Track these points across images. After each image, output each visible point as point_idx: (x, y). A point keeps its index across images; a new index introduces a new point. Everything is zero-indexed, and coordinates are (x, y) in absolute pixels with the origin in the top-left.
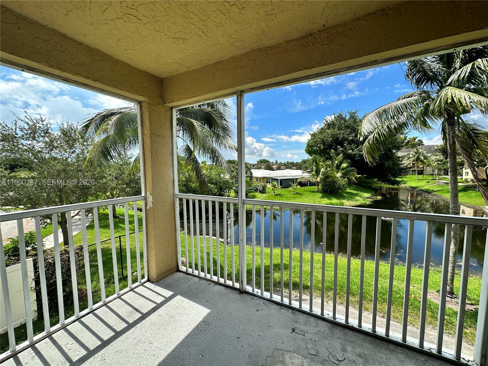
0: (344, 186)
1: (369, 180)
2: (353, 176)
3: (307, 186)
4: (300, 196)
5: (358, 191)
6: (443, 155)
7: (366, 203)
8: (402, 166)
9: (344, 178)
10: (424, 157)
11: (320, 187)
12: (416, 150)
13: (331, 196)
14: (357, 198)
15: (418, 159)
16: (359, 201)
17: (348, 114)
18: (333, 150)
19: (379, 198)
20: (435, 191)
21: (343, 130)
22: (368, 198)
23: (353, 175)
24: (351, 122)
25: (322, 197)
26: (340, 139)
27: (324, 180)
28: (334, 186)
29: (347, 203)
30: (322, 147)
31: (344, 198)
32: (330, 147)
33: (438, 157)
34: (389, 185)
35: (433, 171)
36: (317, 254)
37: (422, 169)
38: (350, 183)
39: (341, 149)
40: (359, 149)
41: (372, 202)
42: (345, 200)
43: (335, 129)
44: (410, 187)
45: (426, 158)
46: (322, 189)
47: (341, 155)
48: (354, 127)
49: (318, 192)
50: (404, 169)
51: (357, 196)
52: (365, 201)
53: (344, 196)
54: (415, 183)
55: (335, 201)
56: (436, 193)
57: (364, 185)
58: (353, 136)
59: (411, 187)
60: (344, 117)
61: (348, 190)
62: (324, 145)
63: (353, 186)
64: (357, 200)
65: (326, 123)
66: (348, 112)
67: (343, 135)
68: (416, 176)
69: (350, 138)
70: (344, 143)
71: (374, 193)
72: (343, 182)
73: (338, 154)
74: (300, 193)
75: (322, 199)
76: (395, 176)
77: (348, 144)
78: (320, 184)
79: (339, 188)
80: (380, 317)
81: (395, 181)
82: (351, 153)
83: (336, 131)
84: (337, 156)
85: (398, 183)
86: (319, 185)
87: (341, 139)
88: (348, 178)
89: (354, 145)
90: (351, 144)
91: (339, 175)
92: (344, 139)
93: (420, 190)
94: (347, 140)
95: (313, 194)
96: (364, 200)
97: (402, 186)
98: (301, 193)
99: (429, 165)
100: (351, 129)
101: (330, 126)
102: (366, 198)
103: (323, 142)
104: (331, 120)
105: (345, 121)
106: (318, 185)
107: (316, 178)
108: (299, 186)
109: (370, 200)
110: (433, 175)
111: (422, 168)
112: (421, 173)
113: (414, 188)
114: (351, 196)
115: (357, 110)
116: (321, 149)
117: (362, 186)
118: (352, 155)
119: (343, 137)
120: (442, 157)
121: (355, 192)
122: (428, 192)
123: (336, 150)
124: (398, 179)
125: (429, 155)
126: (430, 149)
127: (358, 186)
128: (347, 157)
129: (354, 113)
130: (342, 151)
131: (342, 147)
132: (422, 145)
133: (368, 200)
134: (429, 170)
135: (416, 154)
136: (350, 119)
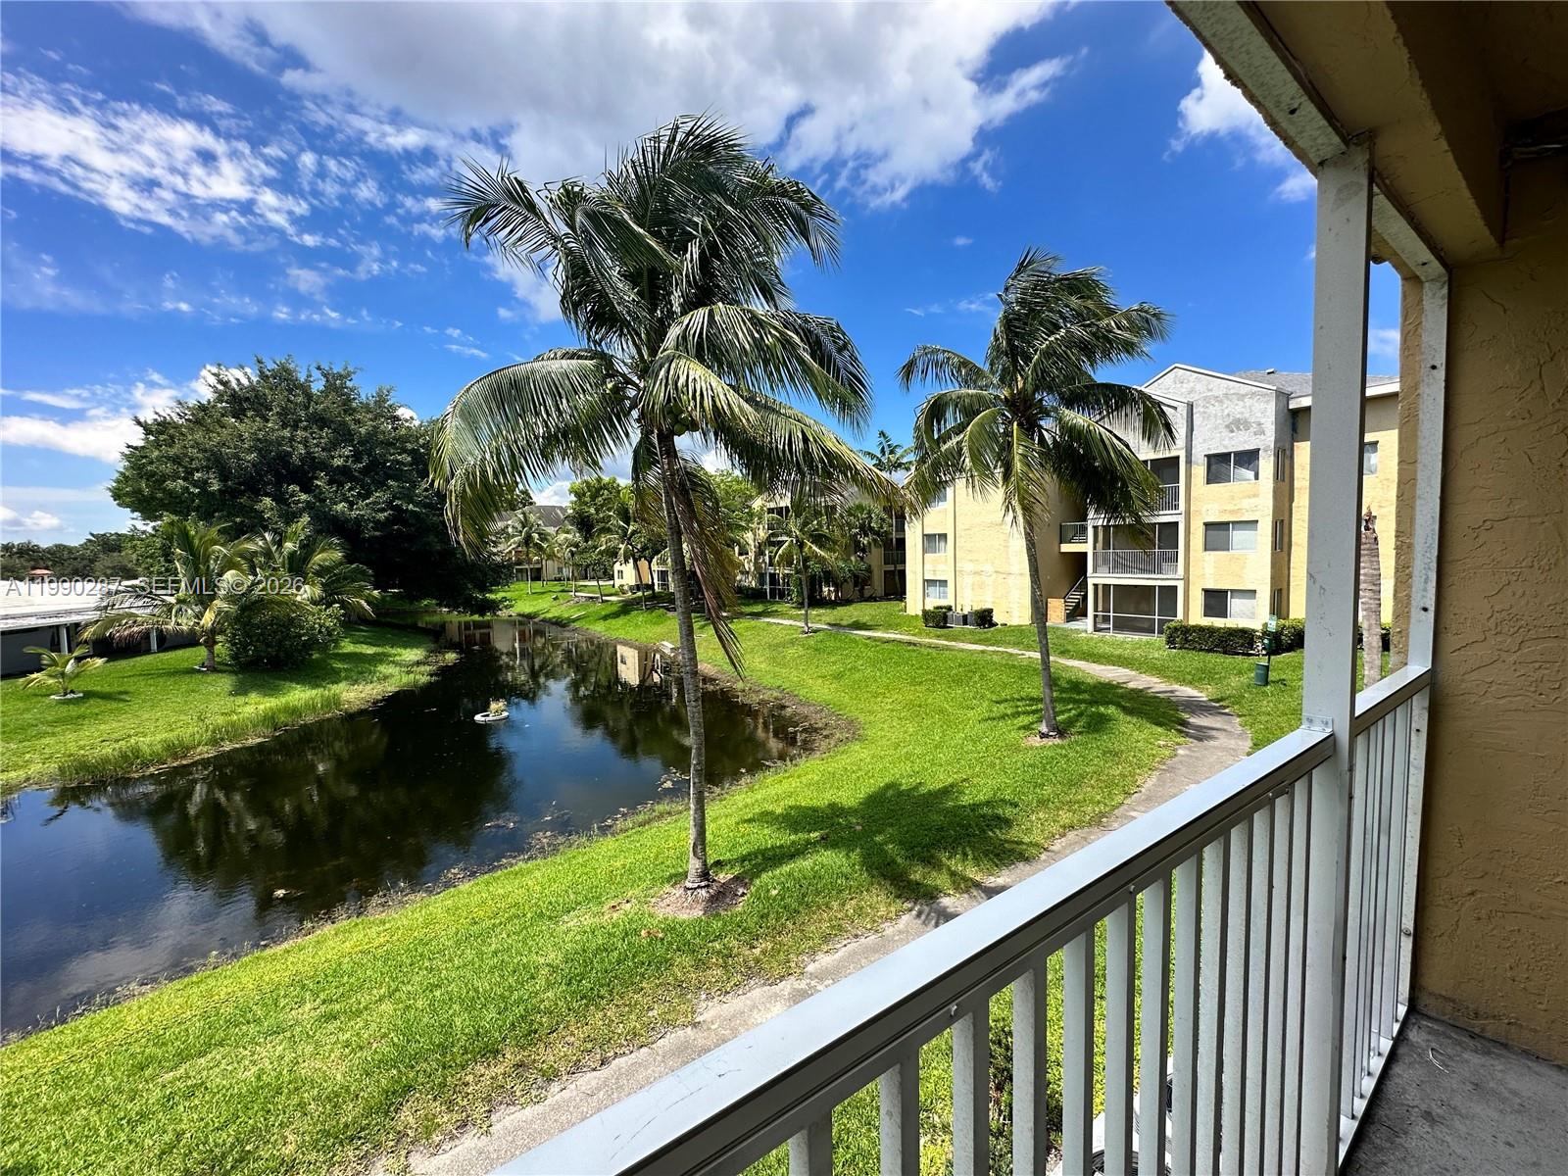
0: (330, 634)
1: (411, 603)
2: (360, 597)
3: (148, 651)
4: (114, 705)
5: (383, 646)
6: (580, 530)
7: (416, 681)
8: (498, 559)
9: (329, 605)
10: (539, 534)
11: (218, 647)
12: (521, 516)
13: (279, 679)
14: (383, 669)
15: (528, 540)
16: (393, 680)
17: (316, 374)
18: (268, 501)
19: (451, 657)
20: (574, 621)
21: (305, 429)
22: (418, 663)
23: (359, 592)
24: (329, 405)
25: (241, 690)
26: (295, 459)
27: (237, 619)
28: (288, 637)
29: (352, 695)
30: (215, 486)
31: (334, 677)
32: (253, 485)
33: (570, 536)
34: (471, 615)
35: (560, 570)
36: (268, 952)
37: (539, 566)
38: (353, 622)
39: (304, 497)
40: (374, 503)
41: (436, 675)
42: (342, 685)
43: (267, 421)
44: (519, 615)
45: (543, 537)
46: (235, 657)
47: (306, 519)
48: (344, 424)
49: (214, 668)
50: (504, 566)
51: (381, 662)
52: (412, 676)
53: (337, 672)
54: (527, 603)
55: (299, 695)
56: (577, 625)
57: (395, 621)
58: (347, 457)
59: (523, 615)
60: (302, 380)
61: (348, 647)
62: (224, 476)
63: (362, 631)
64: (386, 678)
65: (221, 387)
66: (319, 368)
67: (306, 447)
68: (527, 586)
69: (338, 462)
70: (317, 478)
71: (432, 646)
72: (327, 618)
73: (290, 517)
74: (107, 689)
75: (240, 700)
76: (484, 589)
77: (330, 483)
78: (219, 638)
79: (312, 643)
80: (594, 1070)
81: (486, 600)
82: (343, 513)
83: (273, 430)
84: (288, 523)
85: (493, 606)
86: (215, 643)
87: (298, 462)
88: (343, 605)
89: (350, 489)
90: (341, 485)
91: (307, 593)
92: (312, 465)
93: (544, 620)
94: (324, 466)
95: (185, 683)
96: (408, 673)
97: (503, 614)
98: (116, 688)
99: (551, 556)
100: (335, 431)
101: (239, 402)
102: (412, 666)
103: (217, 462)
104: (245, 382)
105: (309, 396)
106: (210, 644)
107: (199, 616)
108: (99, 662)
109: (428, 668)
110: (560, 580)
111: (538, 562)
112: (537, 576)
113: (530, 617)
114: (361, 667)
115: (351, 369)
116: (213, 493)
117: (390, 625)
118: (347, 521)
119: (308, 453)
120: (578, 538)
121: (370, 650)
122: (560, 623)
123: (280, 499)
124: (492, 596)
125: (551, 530)
126: (548, 513)
127: (377, 629)
128: (329, 526)
129: (341, 377)
130: (309, 506)
131: (306, 488)
132: (531, 504)
133: (422, 668)
134: (550, 568)
135: (524, 527)
136: (325, 393)
